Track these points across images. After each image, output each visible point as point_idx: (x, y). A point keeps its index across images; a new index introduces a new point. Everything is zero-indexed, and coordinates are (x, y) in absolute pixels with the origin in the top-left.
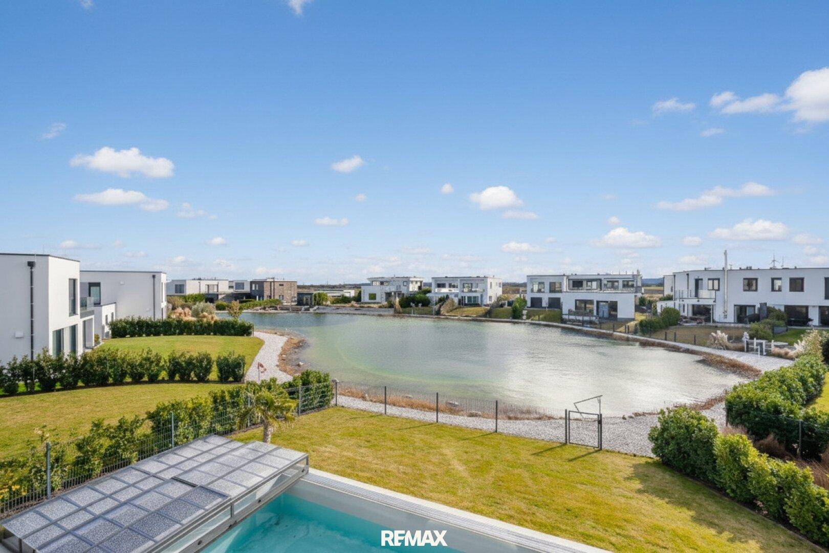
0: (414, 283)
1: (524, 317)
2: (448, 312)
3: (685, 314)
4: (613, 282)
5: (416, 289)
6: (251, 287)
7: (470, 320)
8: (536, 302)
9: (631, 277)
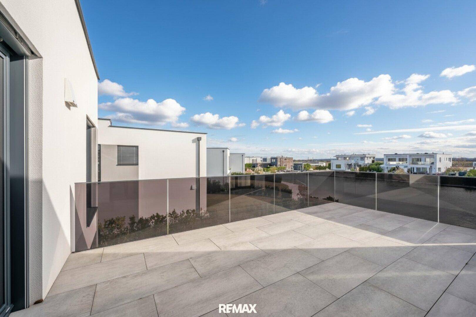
0: (369, 158)
5: (370, 162)
6: (271, 160)
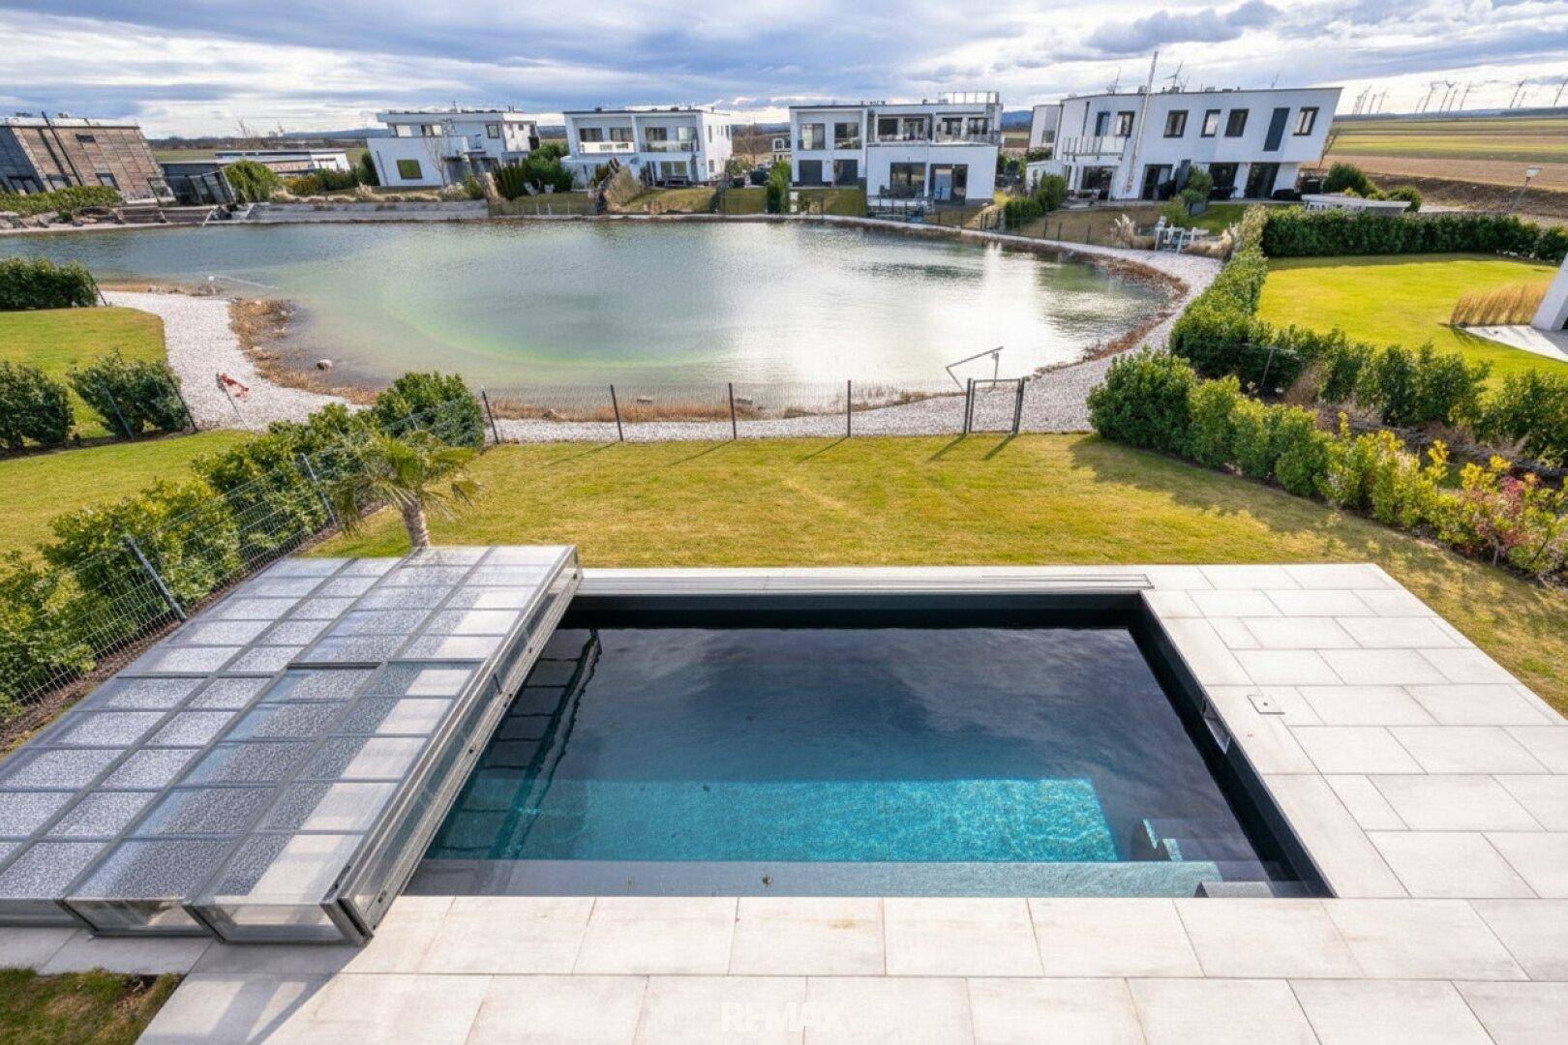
0: (516, 127)
1: (794, 208)
2: (624, 204)
3: (1071, 187)
4: (948, 121)
5: (525, 146)
7: (681, 221)
8: (810, 171)
9: (982, 109)
